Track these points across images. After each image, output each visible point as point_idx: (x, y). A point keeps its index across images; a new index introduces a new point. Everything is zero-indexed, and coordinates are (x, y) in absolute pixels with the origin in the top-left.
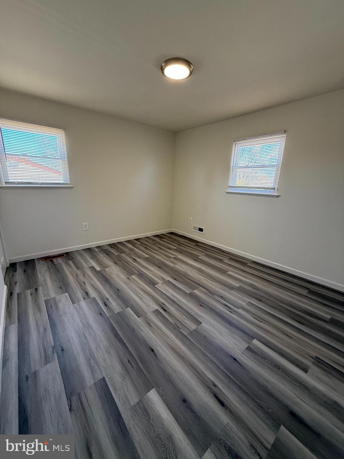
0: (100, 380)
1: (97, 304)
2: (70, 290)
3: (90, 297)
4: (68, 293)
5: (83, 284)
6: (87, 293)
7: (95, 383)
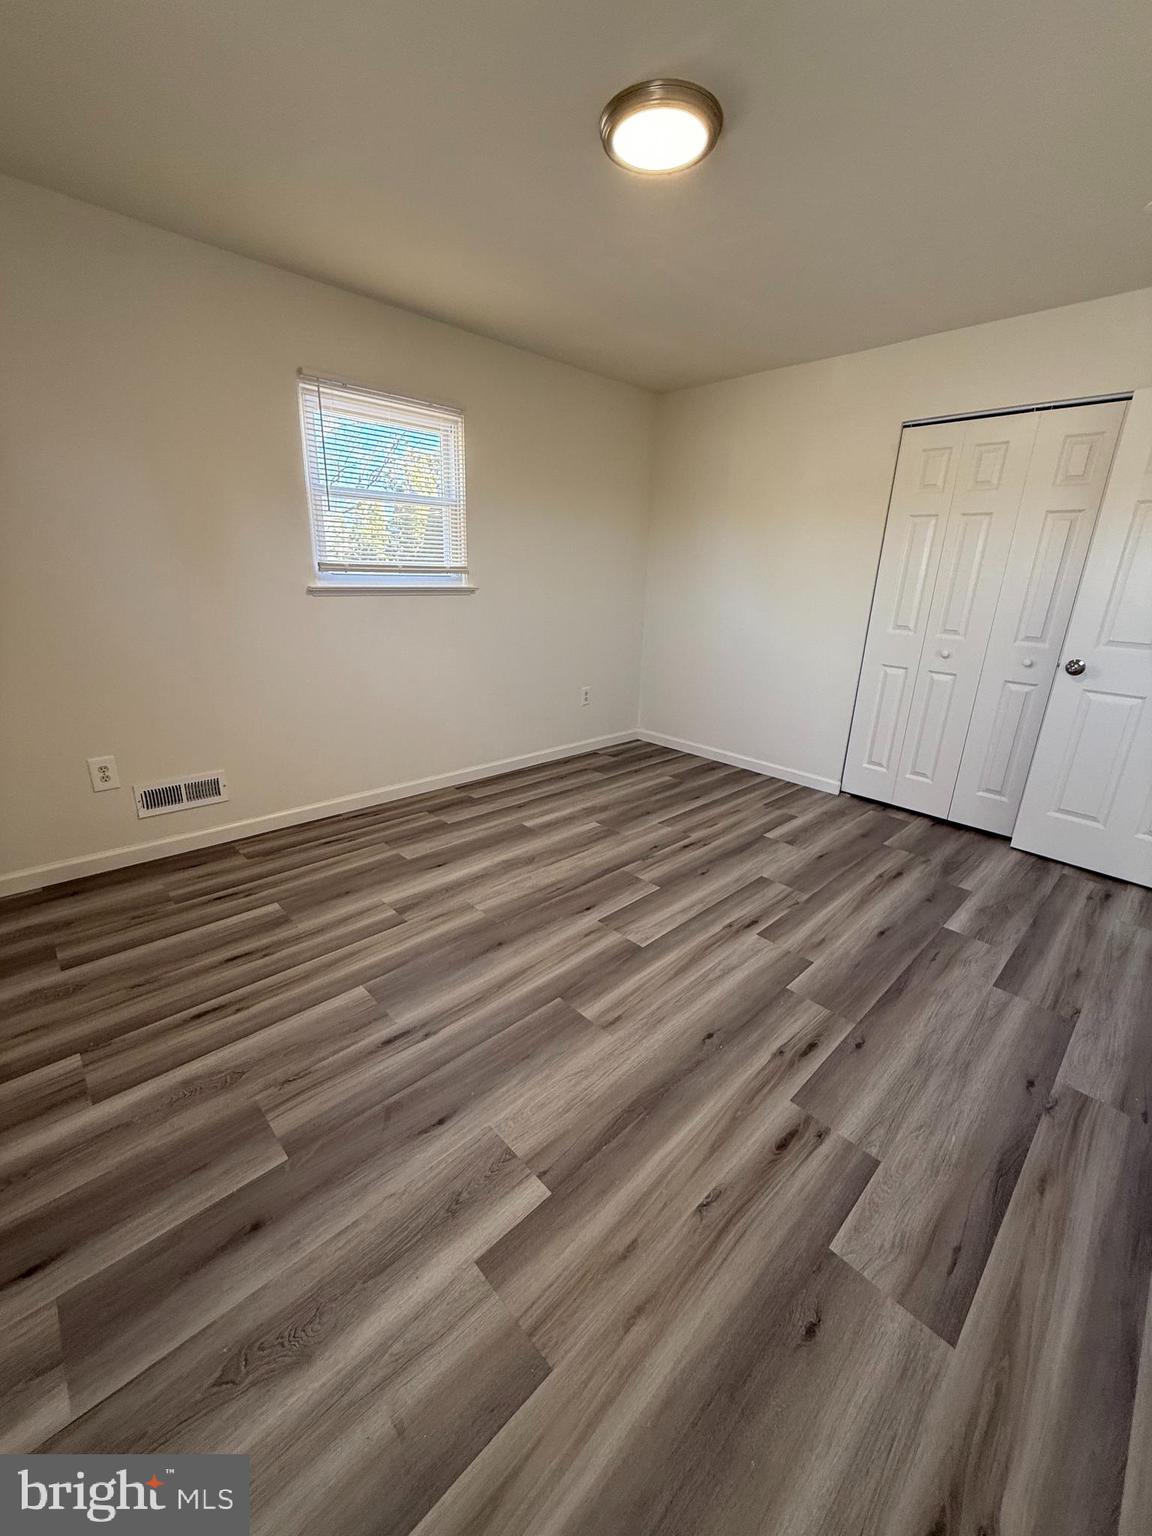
0: (1004, 990)
1: (821, 1075)
2: (804, 1244)
3: (803, 1117)
4: (830, 1240)
5: (715, 1212)
6: (783, 1145)
7: (1016, 994)
